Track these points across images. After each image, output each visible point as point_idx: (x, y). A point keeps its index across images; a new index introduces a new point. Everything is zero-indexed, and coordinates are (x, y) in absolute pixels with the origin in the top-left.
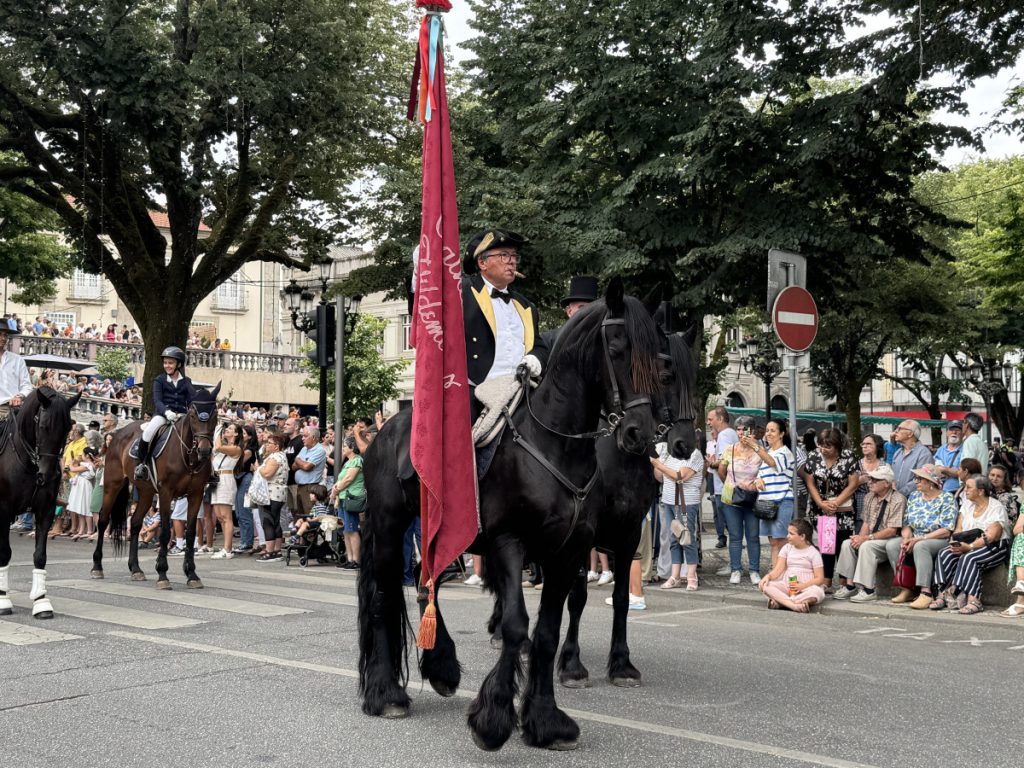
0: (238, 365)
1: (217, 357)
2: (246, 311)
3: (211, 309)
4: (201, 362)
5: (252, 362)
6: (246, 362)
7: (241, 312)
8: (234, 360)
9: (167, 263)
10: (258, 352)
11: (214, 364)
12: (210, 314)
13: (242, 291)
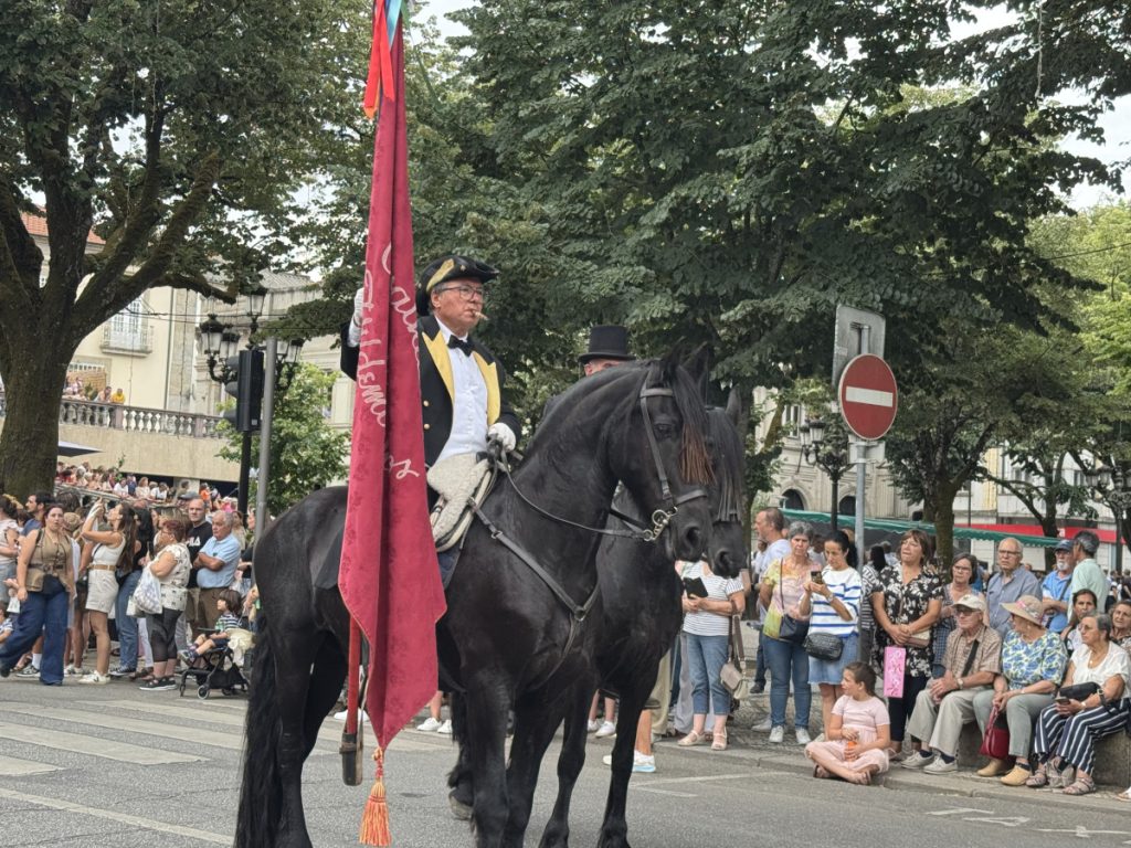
0: (133, 424)
1: (106, 412)
2: (150, 352)
3: (102, 347)
4: (84, 418)
5: (153, 421)
6: (145, 420)
7: (142, 353)
8: (128, 417)
9: (42, 283)
10: (161, 408)
11: (101, 421)
12: (99, 355)
13: (144, 325)
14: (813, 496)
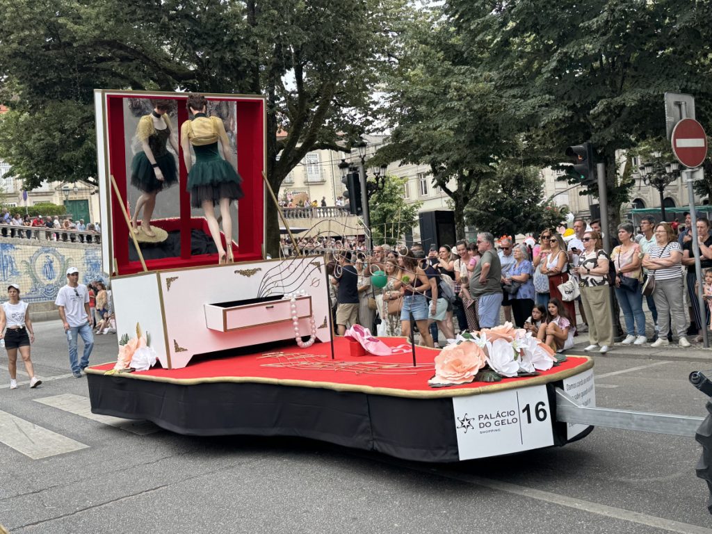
0: (322, 215)
1: (309, 212)
2: (325, 182)
3: (305, 182)
4: (300, 215)
5: (331, 212)
6: (327, 213)
7: (322, 182)
8: (320, 212)
9: (278, 160)
10: (334, 205)
11: (308, 215)
12: (303, 186)
13: (321, 169)
14: (649, 200)
